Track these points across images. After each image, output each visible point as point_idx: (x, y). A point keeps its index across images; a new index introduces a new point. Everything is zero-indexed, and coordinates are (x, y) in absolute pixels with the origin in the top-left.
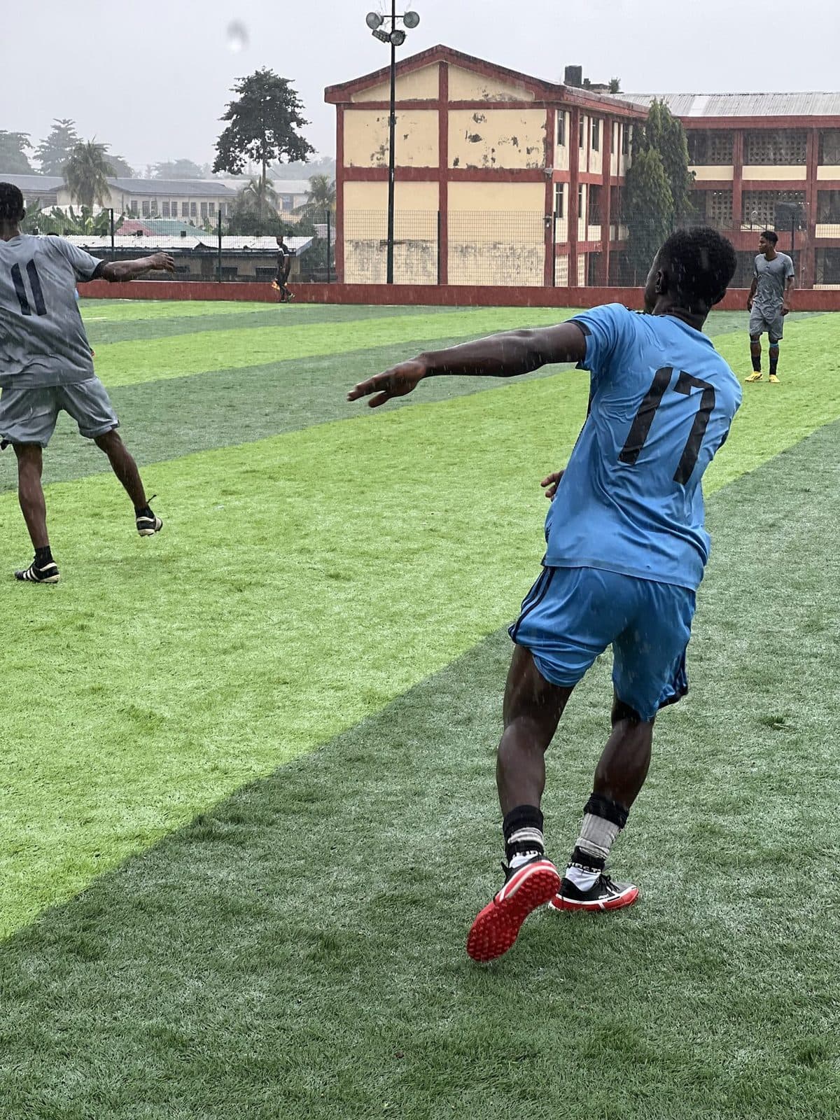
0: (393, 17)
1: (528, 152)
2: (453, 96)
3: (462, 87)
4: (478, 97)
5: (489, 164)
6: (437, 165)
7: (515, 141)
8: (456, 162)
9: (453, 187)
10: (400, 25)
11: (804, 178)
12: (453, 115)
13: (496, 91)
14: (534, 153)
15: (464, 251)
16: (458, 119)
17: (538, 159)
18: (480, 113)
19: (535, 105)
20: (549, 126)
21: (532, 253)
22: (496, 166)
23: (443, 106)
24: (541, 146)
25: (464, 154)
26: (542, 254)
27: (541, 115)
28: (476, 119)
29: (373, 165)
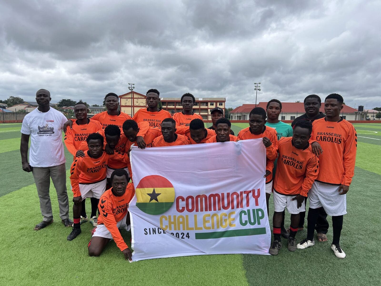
0: (131, 87)
1: (144, 104)
3: (135, 96)
4: (137, 97)
5: (139, 105)
6: (133, 105)
7: (142, 102)
9: (135, 108)
10: (132, 88)
11: (174, 107)
13: (140, 97)
16: (135, 100)
18: (138, 99)
19: (144, 98)
22: (140, 105)
23: (133, 98)
25: (136, 104)
28: (137, 100)
29: (125, 105)
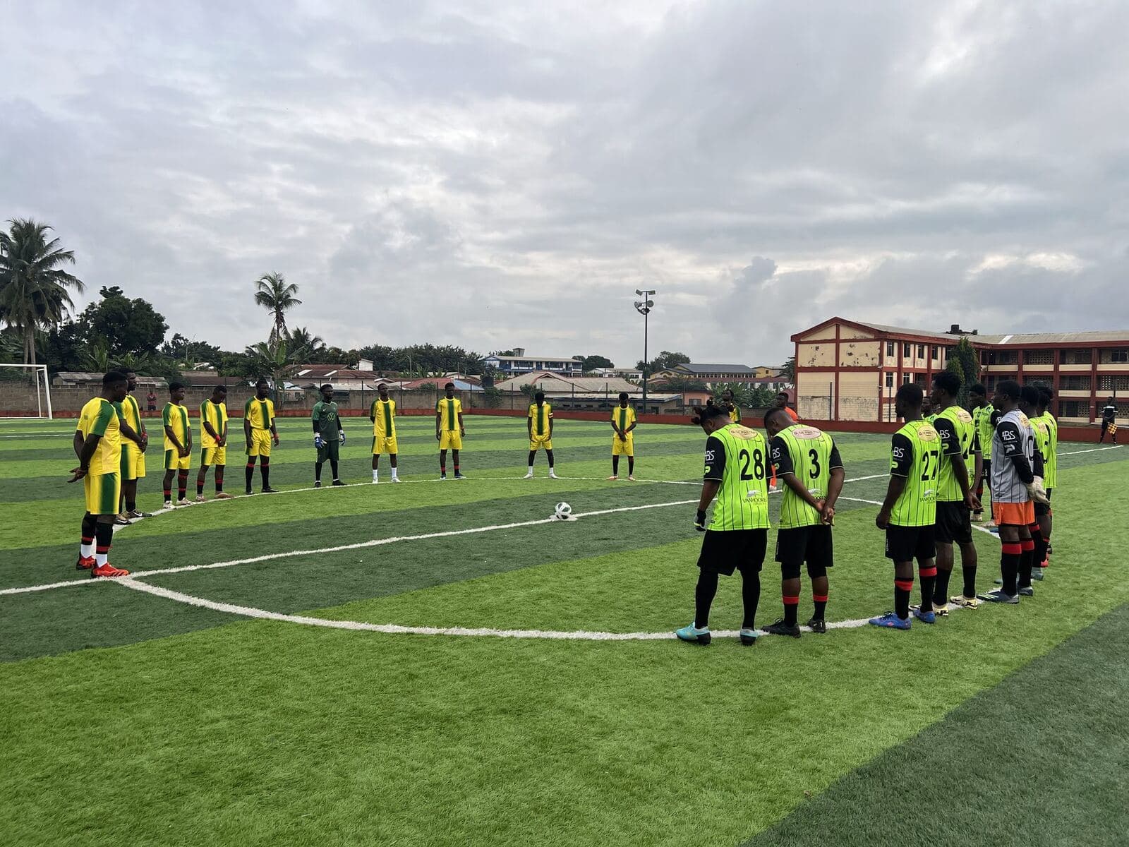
1: (872, 359)
2: (842, 337)
3: (846, 333)
4: (852, 337)
5: (856, 365)
6: (834, 365)
7: (867, 354)
8: (842, 364)
9: (841, 374)
11: (1053, 370)
12: (841, 345)
13: (859, 335)
14: (875, 360)
15: (845, 401)
16: (843, 347)
17: (876, 362)
18: (852, 344)
19: (876, 340)
20: (881, 348)
21: (874, 401)
22: (859, 365)
23: (837, 341)
24: (878, 357)
25: (846, 361)
26: (878, 402)
27: (877, 344)
28: (850, 346)
29: (810, 365)
